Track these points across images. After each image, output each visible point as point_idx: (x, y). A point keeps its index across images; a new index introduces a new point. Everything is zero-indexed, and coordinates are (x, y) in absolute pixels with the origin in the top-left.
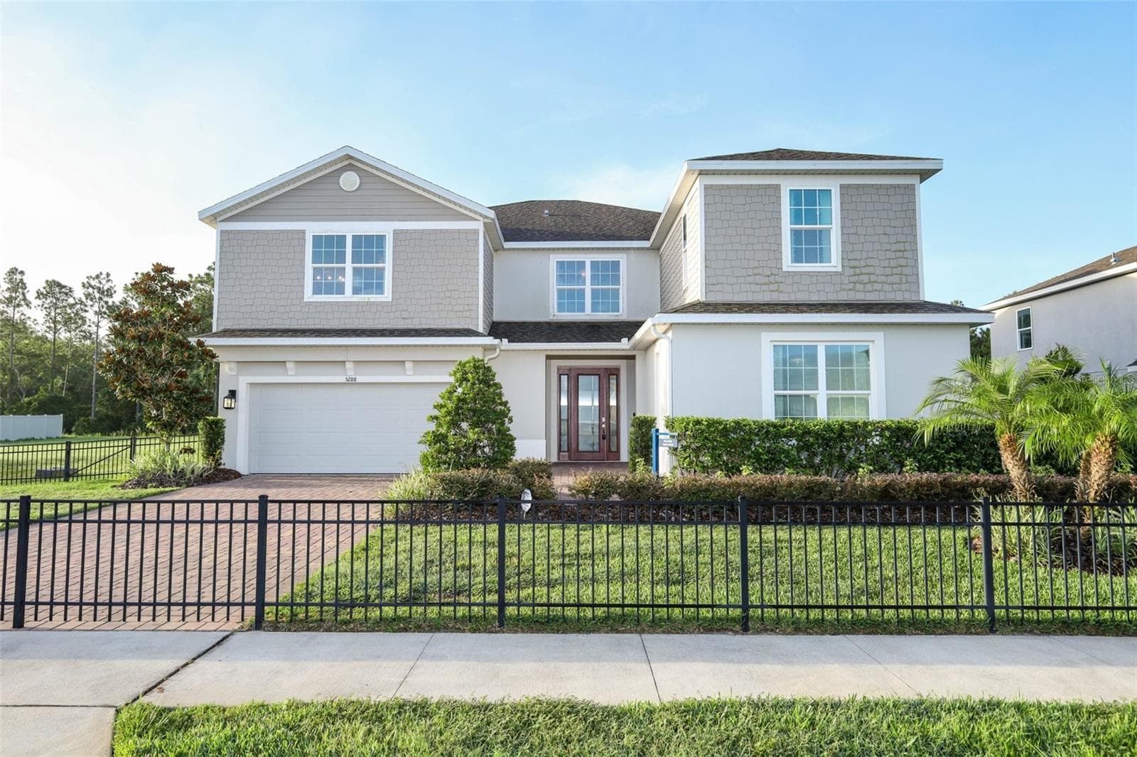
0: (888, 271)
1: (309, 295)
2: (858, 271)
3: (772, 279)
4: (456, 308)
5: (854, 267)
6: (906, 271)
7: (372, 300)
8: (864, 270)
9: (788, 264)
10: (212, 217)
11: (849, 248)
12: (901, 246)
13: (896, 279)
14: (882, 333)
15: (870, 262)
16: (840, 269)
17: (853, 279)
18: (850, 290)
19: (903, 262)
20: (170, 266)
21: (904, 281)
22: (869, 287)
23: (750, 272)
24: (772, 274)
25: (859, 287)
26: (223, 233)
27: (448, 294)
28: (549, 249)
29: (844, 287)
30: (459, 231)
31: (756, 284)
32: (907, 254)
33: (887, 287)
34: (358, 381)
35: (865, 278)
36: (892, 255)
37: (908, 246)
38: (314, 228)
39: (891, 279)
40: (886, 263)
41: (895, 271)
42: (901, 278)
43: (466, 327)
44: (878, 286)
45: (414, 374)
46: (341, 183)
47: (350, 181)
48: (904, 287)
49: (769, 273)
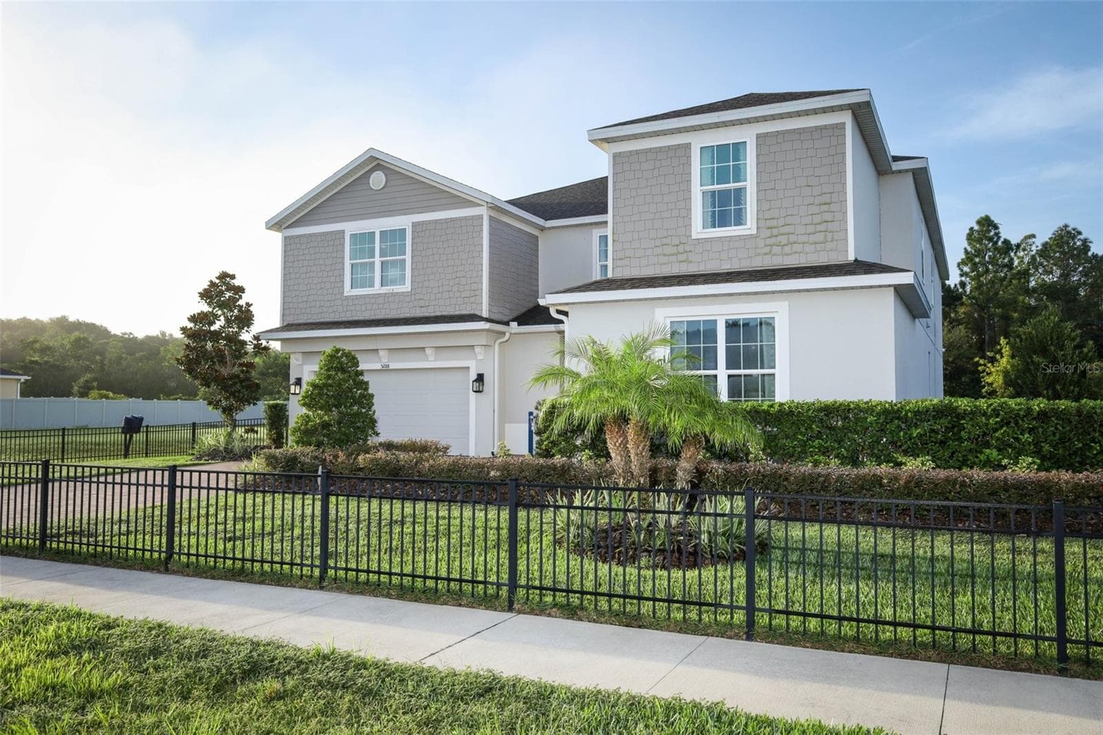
0: (811, 229)
1: (348, 291)
2: (775, 231)
3: (681, 248)
4: (464, 295)
5: (771, 228)
6: (831, 226)
7: (395, 291)
8: (783, 230)
9: (698, 229)
10: (277, 224)
11: (766, 206)
12: (826, 198)
13: (819, 237)
14: (786, 303)
15: (789, 220)
16: (754, 232)
17: (769, 241)
18: (765, 254)
19: (828, 217)
20: (231, 273)
21: (829, 238)
22: (787, 249)
23: (658, 243)
24: (680, 243)
25: (776, 250)
26: (286, 239)
27: (457, 281)
28: (591, 224)
29: (758, 251)
30: (466, 218)
31: (665, 255)
32: (833, 207)
33: (808, 248)
34: (391, 368)
35: (784, 240)
36: (815, 209)
37: (835, 197)
38: (351, 228)
39: (813, 238)
40: (808, 220)
41: (819, 228)
42: (826, 236)
43: (472, 312)
44: (797, 247)
45: (436, 360)
46: (371, 182)
47: (378, 180)
48: (829, 246)
49: (678, 243)
